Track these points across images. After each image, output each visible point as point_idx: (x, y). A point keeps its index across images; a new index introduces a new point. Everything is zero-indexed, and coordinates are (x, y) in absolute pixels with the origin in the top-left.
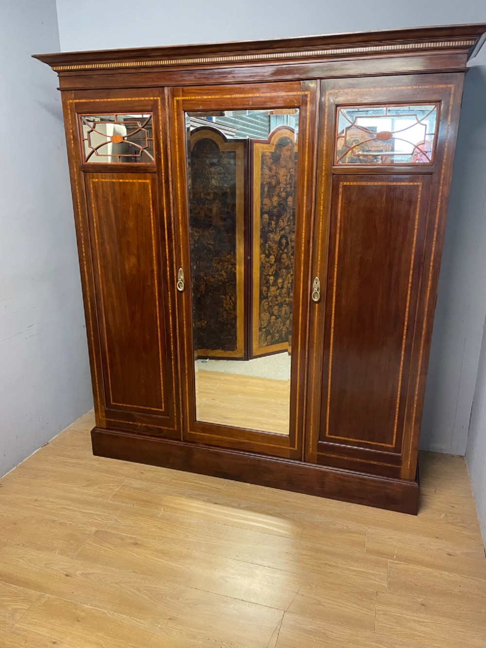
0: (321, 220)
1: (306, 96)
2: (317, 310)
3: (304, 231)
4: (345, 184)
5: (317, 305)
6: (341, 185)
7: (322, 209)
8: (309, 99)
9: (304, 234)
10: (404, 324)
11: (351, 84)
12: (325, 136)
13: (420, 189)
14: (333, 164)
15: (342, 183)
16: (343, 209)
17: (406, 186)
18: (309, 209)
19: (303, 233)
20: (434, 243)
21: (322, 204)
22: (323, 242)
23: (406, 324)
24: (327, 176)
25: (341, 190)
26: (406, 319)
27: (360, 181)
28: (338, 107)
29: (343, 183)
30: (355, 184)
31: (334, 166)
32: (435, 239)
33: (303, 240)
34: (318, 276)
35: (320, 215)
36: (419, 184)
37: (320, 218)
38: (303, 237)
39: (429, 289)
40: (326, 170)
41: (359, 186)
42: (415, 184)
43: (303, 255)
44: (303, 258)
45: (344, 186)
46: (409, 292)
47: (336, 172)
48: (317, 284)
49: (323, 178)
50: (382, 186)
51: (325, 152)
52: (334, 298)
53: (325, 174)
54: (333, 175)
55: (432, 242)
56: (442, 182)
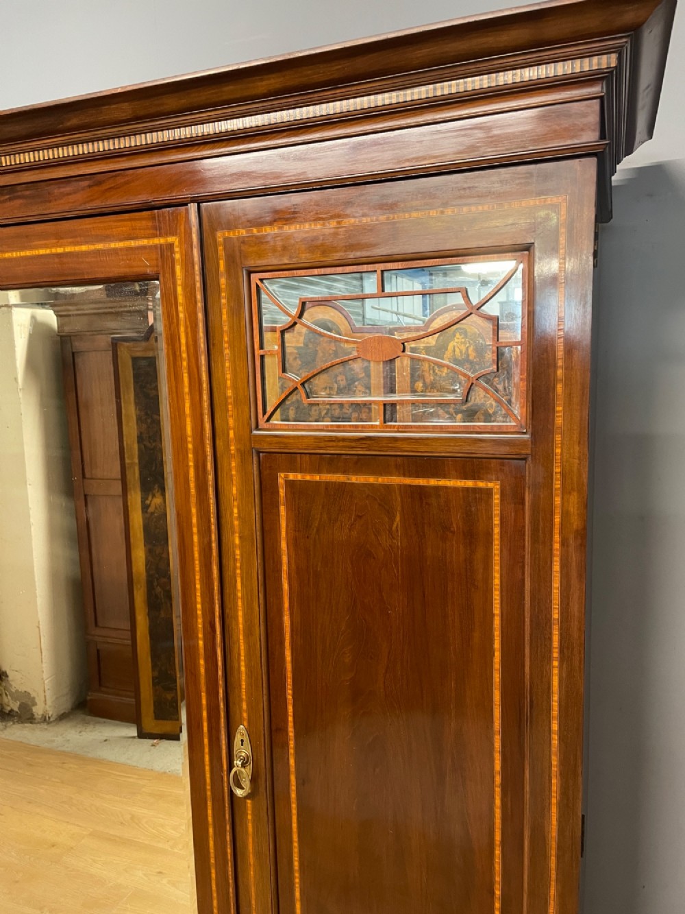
0: (238, 571)
1: (171, 246)
2: (249, 817)
3: (199, 599)
4: (291, 476)
5: (249, 801)
6: (281, 481)
7: (237, 541)
8: (177, 256)
9: (199, 606)
10: (493, 893)
11: (276, 212)
12: (227, 351)
13: (496, 499)
14: (253, 426)
15: (282, 475)
16: (294, 543)
17: (455, 489)
18: (206, 541)
19: (196, 603)
20: (556, 663)
21: (237, 529)
22: (249, 633)
23: (498, 893)
24: (243, 455)
25: (282, 492)
26: (498, 879)
27: (329, 472)
28: (252, 276)
29: (286, 477)
30: (317, 478)
31: (257, 428)
32: (555, 655)
33: (200, 621)
34: (245, 723)
35: (235, 560)
36: (490, 485)
37: (235, 569)
38: (199, 612)
39: (554, 801)
40: (239, 439)
41: (328, 485)
42: (481, 484)
43: (202, 662)
44: (202, 670)
45: (290, 484)
46: (498, 802)
47: (266, 447)
48: (243, 749)
49: (233, 464)
50: (388, 487)
51: (229, 393)
52: (293, 788)
53: (238, 450)
54: (258, 453)
55: (550, 660)
56: (557, 484)
